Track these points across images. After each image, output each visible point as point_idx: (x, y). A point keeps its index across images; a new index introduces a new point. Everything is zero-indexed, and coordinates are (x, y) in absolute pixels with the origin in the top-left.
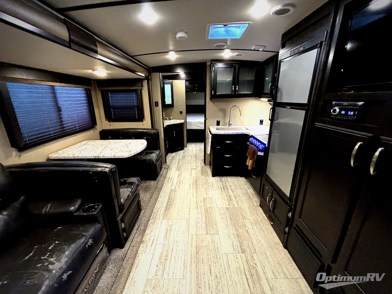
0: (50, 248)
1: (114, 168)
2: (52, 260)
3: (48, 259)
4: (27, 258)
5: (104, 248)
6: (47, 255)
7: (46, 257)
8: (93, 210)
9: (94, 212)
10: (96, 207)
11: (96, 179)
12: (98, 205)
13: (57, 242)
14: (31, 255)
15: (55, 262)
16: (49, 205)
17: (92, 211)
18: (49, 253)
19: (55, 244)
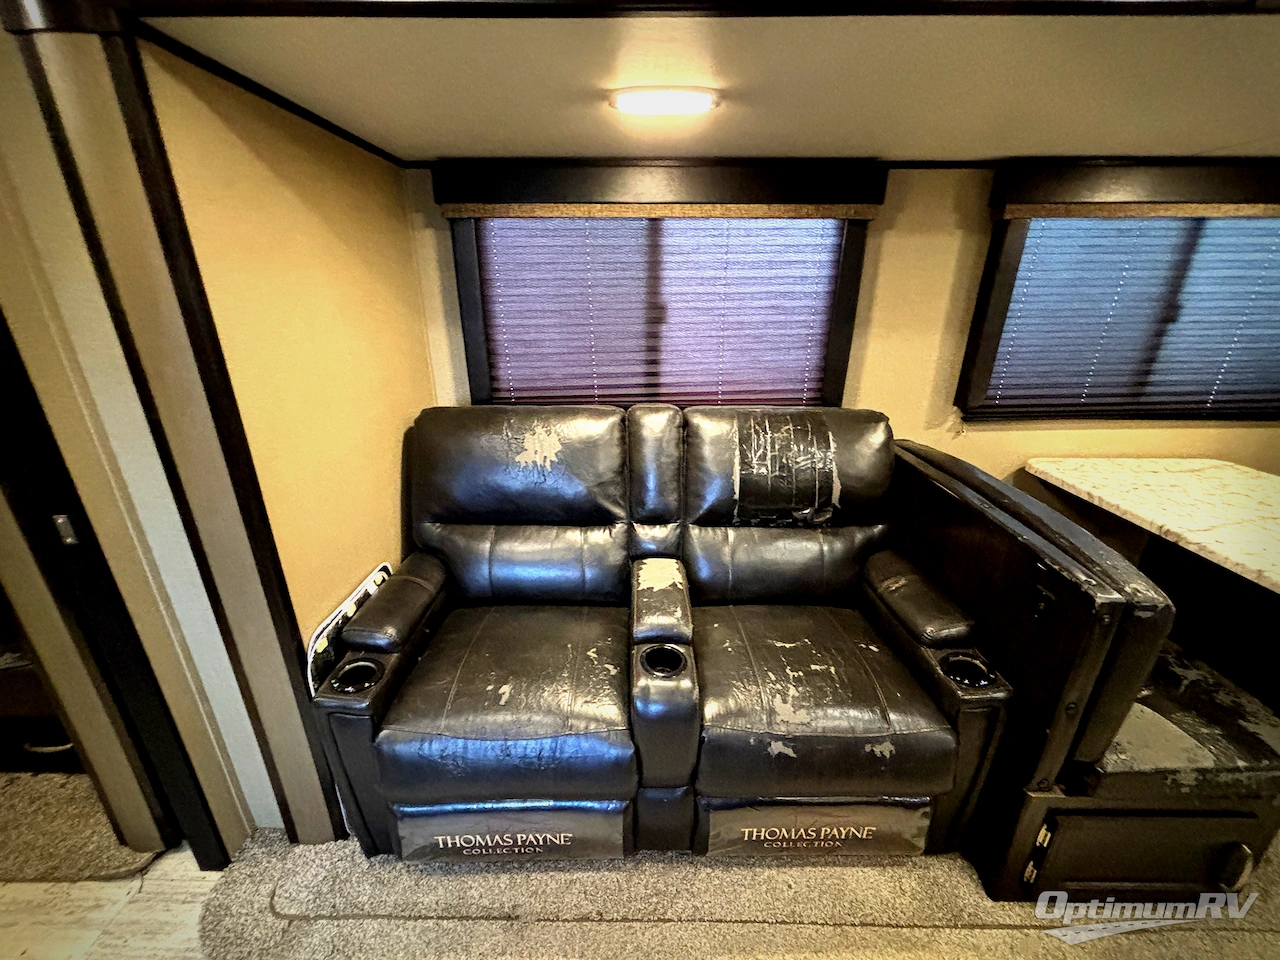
0: (813, 667)
1: (1153, 608)
2: (792, 691)
3: (789, 682)
4: (779, 644)
5: (922, 811)
6: (796, 675)
7: (791, 674)
8: (966, 681)
9: (962, 689)
10: (983, 683)
11: (1046, 599)
12: (994, 685)
13: (832, 669)
14: (788, 646)
15: (790, 699)
16: (903, 582)
17: (961, 682)
18: (801, 673)
19: (828, 669)
